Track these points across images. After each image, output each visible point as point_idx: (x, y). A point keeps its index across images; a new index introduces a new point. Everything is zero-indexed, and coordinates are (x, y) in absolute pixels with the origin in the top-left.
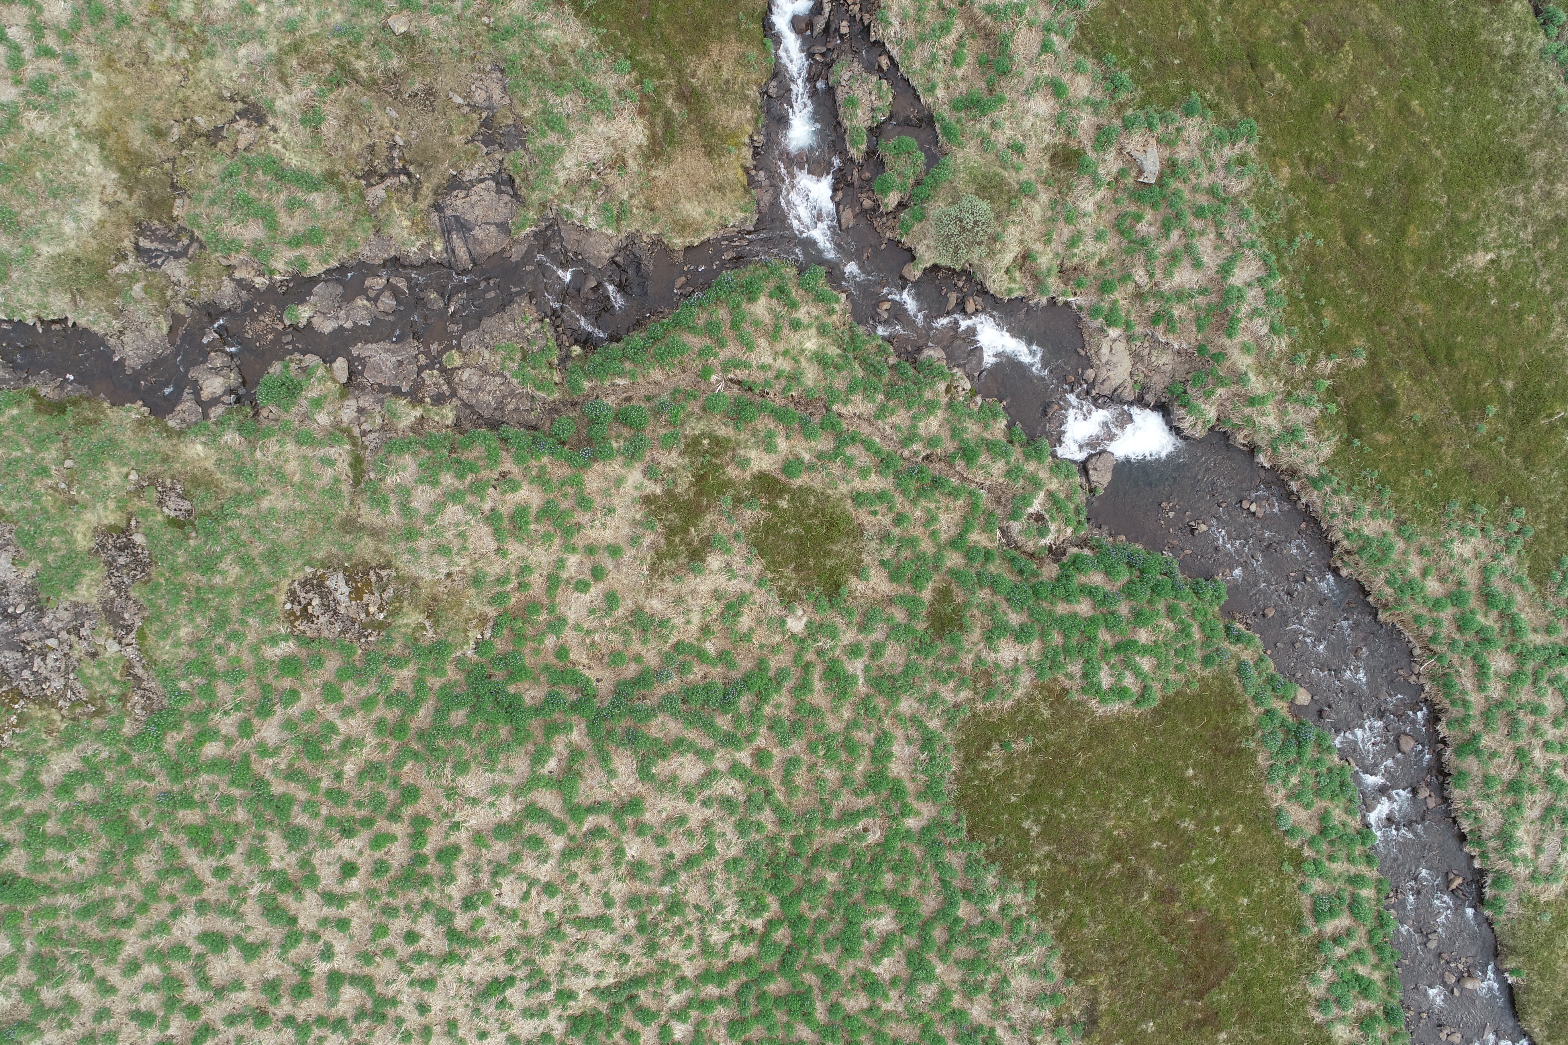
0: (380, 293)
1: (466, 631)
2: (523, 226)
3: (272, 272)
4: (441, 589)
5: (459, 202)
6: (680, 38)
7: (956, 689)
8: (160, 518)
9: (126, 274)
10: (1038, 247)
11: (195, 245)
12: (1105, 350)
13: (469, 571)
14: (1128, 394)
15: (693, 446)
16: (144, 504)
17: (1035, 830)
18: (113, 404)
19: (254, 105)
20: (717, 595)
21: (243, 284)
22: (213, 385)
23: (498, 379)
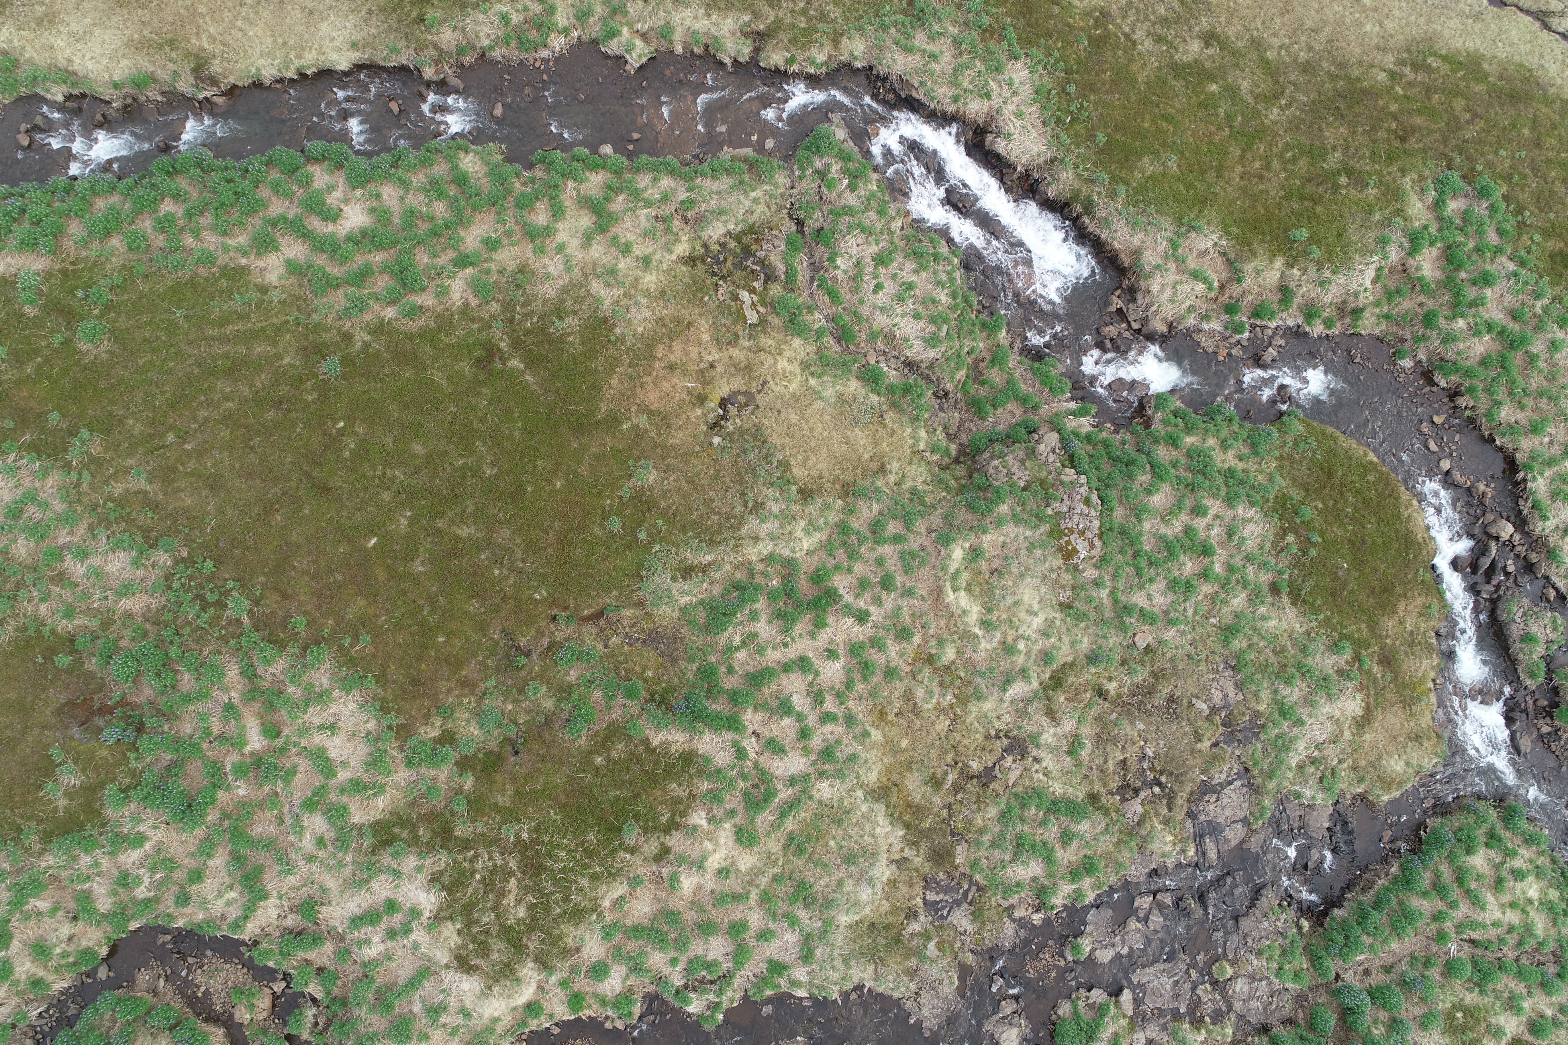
2: (1260, 817)
3: (1050, 908)
6: (1372, 602)
9: (919, 935)
15: (1450, 1024)
21: (1022, 923)
22: (1010, 1038)
23: (1264, 983)
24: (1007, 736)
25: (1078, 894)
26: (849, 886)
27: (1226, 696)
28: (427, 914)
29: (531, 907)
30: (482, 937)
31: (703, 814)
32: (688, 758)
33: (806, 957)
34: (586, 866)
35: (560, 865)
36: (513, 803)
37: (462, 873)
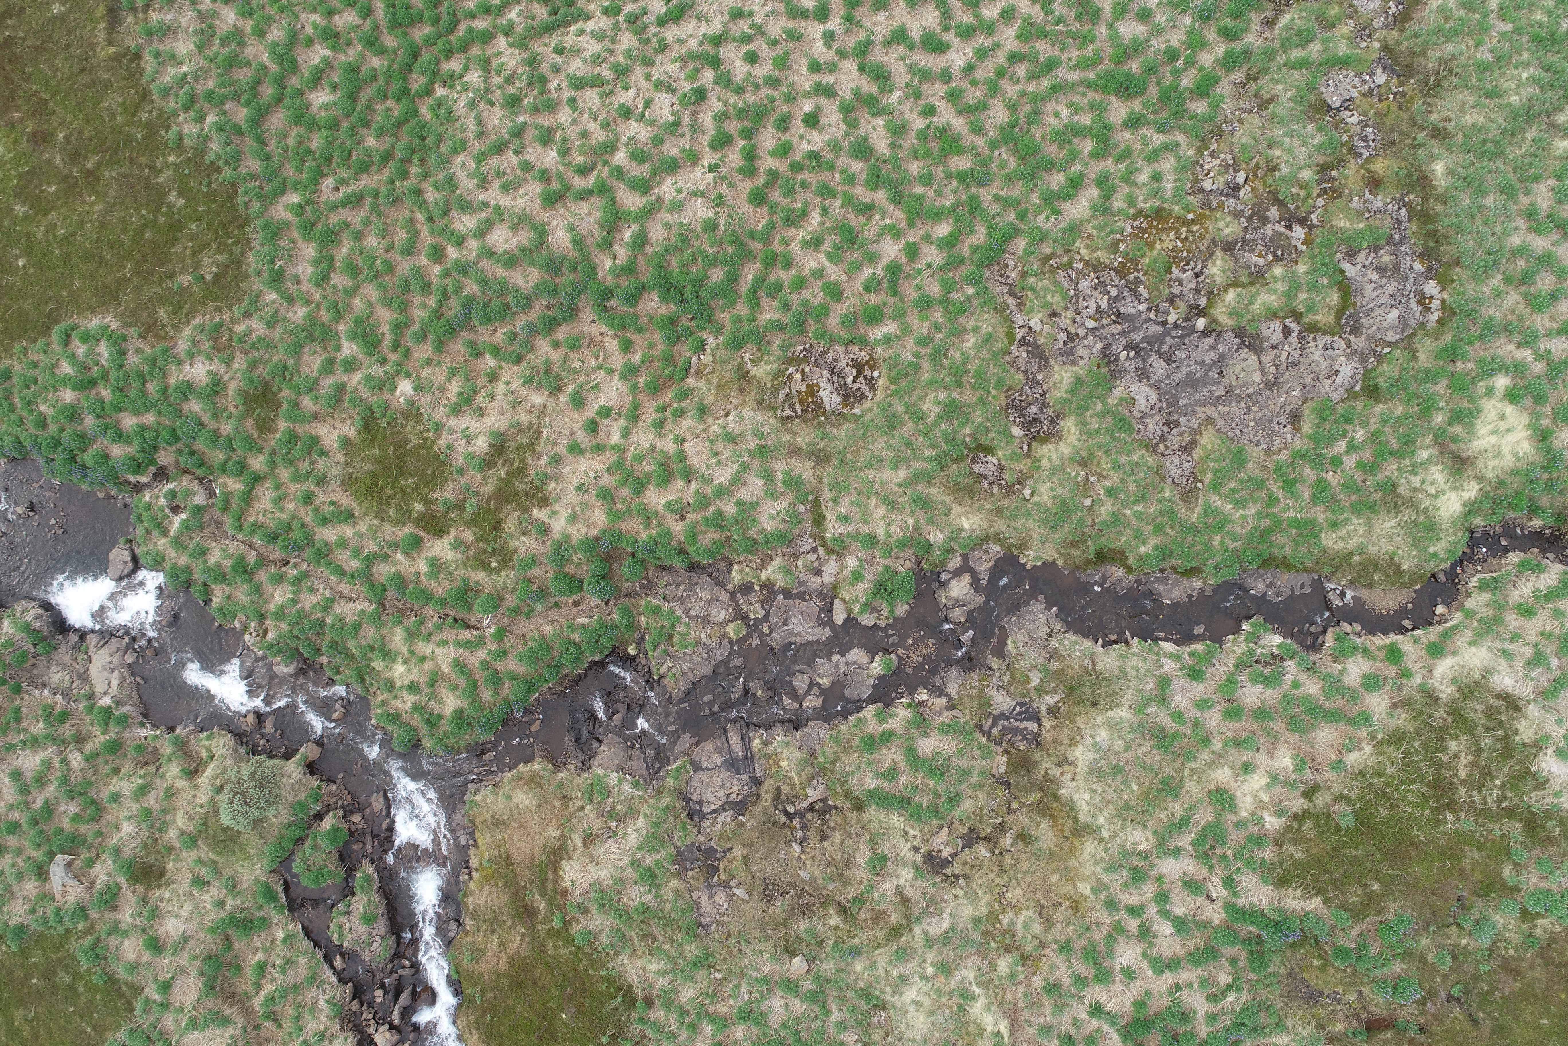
1: (714, 362)
2: (678, 769)
3: (910, 706)
4: (735, 401)
5: (735, 788)
6: (536, 974)
7: (249, 332)
8: (1000, 453)
9: (1047, 693)
10: (180, 784)
11: (986, 728)
12: (115, 683)
13: (711, 420)
14: (92, 640)
15: (506, 558)
16: (1017, 466)
17: (172, 197)
18: (1054, 563)
19: (936, 873)
20: (481, 412)
21: (939, 691)
22: (960, 588)
23: (693, 613)
24: (946, 875)
25: (882, 718)
26: (1119, 745)
27: (711, 897)
28: (1550, 751)
29: (1444, 749)
30: (1491, 724)
31: (1267, 826)
32: (1282, 882)
33: (1164, 682)
34: (1387, 784)
35: (1415, 787)
36: (1462, 850)
37: (1514, 787)
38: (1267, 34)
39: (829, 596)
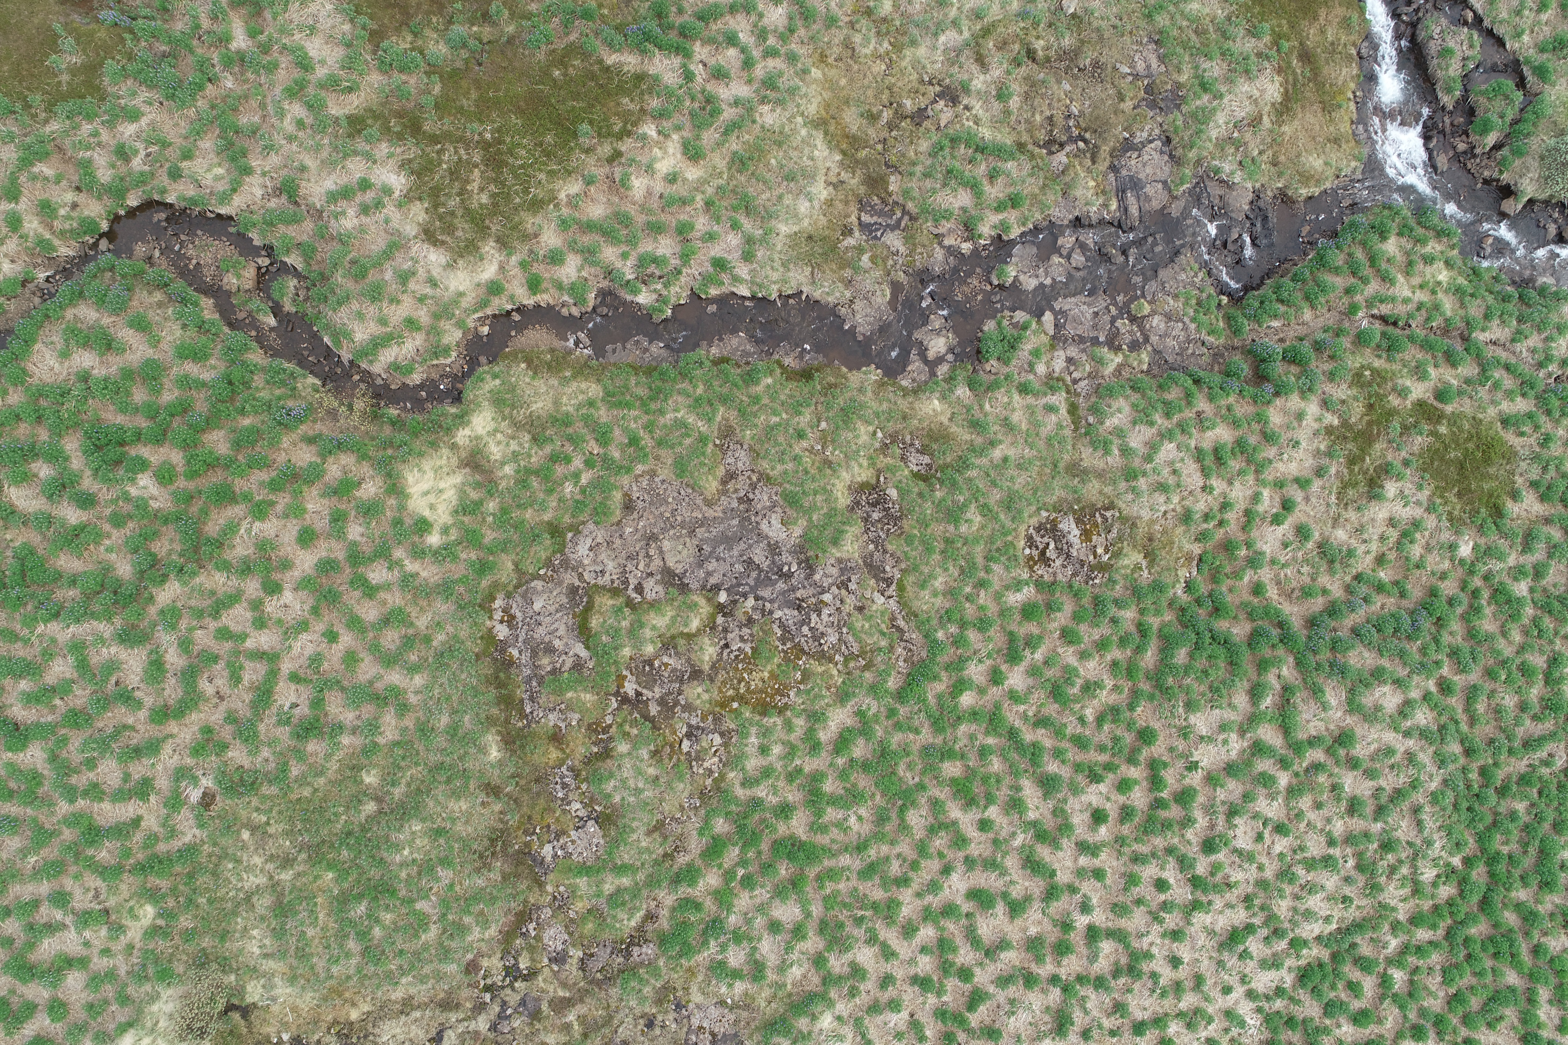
0: (1072, 250)
1: (1176, 570)
2: (1181, 185)
3: (980, 236)
4: (1157, 527)
5: (1133, 162)
8: (906, 473)
9: (854, 248)
11: (906, 218)
13: (1179, 509)
15: (1357, 379)
16: (889, 460)
18: (850, 370)
19: (948, 87)
20: (1392, 522)
21: (951, 251)
22: (938, 345)
23: (1180, 325)
24: (941, 85)
25: (1004, 226)
26: (788, 200)
27: (1149, 67)
28: (397, 193)
29: (493, 196)
30: (448, 218)
31: (653, 127)
32: (640, 77)
33: (748, 257)
34: (545, 165)
35: (520, 162)
36: (477, 106)
37: (431, 162)
38: (653, 904)
39: (1058, 339)
